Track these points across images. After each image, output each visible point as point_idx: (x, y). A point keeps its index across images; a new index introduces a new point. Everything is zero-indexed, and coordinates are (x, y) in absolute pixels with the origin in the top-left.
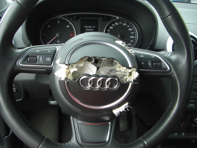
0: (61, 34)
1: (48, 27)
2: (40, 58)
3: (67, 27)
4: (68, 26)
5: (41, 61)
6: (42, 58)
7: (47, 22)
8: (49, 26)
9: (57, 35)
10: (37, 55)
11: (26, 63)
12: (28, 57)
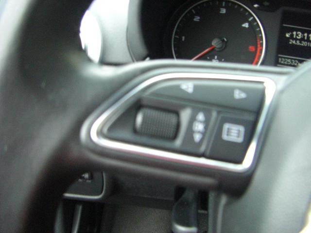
0: (226, 42)
1: (195, 20)
2: (193, 119)
3: (244, 25)
4: (246, 25)
5: (197, 137)
6: (206, 123)
7: (193, 8)
8: (197, 19)
9: (215, 43)
10: (183, 107)
11: (127, 134)
12: (137, 105)
